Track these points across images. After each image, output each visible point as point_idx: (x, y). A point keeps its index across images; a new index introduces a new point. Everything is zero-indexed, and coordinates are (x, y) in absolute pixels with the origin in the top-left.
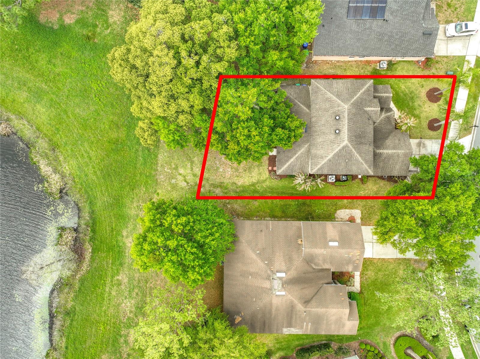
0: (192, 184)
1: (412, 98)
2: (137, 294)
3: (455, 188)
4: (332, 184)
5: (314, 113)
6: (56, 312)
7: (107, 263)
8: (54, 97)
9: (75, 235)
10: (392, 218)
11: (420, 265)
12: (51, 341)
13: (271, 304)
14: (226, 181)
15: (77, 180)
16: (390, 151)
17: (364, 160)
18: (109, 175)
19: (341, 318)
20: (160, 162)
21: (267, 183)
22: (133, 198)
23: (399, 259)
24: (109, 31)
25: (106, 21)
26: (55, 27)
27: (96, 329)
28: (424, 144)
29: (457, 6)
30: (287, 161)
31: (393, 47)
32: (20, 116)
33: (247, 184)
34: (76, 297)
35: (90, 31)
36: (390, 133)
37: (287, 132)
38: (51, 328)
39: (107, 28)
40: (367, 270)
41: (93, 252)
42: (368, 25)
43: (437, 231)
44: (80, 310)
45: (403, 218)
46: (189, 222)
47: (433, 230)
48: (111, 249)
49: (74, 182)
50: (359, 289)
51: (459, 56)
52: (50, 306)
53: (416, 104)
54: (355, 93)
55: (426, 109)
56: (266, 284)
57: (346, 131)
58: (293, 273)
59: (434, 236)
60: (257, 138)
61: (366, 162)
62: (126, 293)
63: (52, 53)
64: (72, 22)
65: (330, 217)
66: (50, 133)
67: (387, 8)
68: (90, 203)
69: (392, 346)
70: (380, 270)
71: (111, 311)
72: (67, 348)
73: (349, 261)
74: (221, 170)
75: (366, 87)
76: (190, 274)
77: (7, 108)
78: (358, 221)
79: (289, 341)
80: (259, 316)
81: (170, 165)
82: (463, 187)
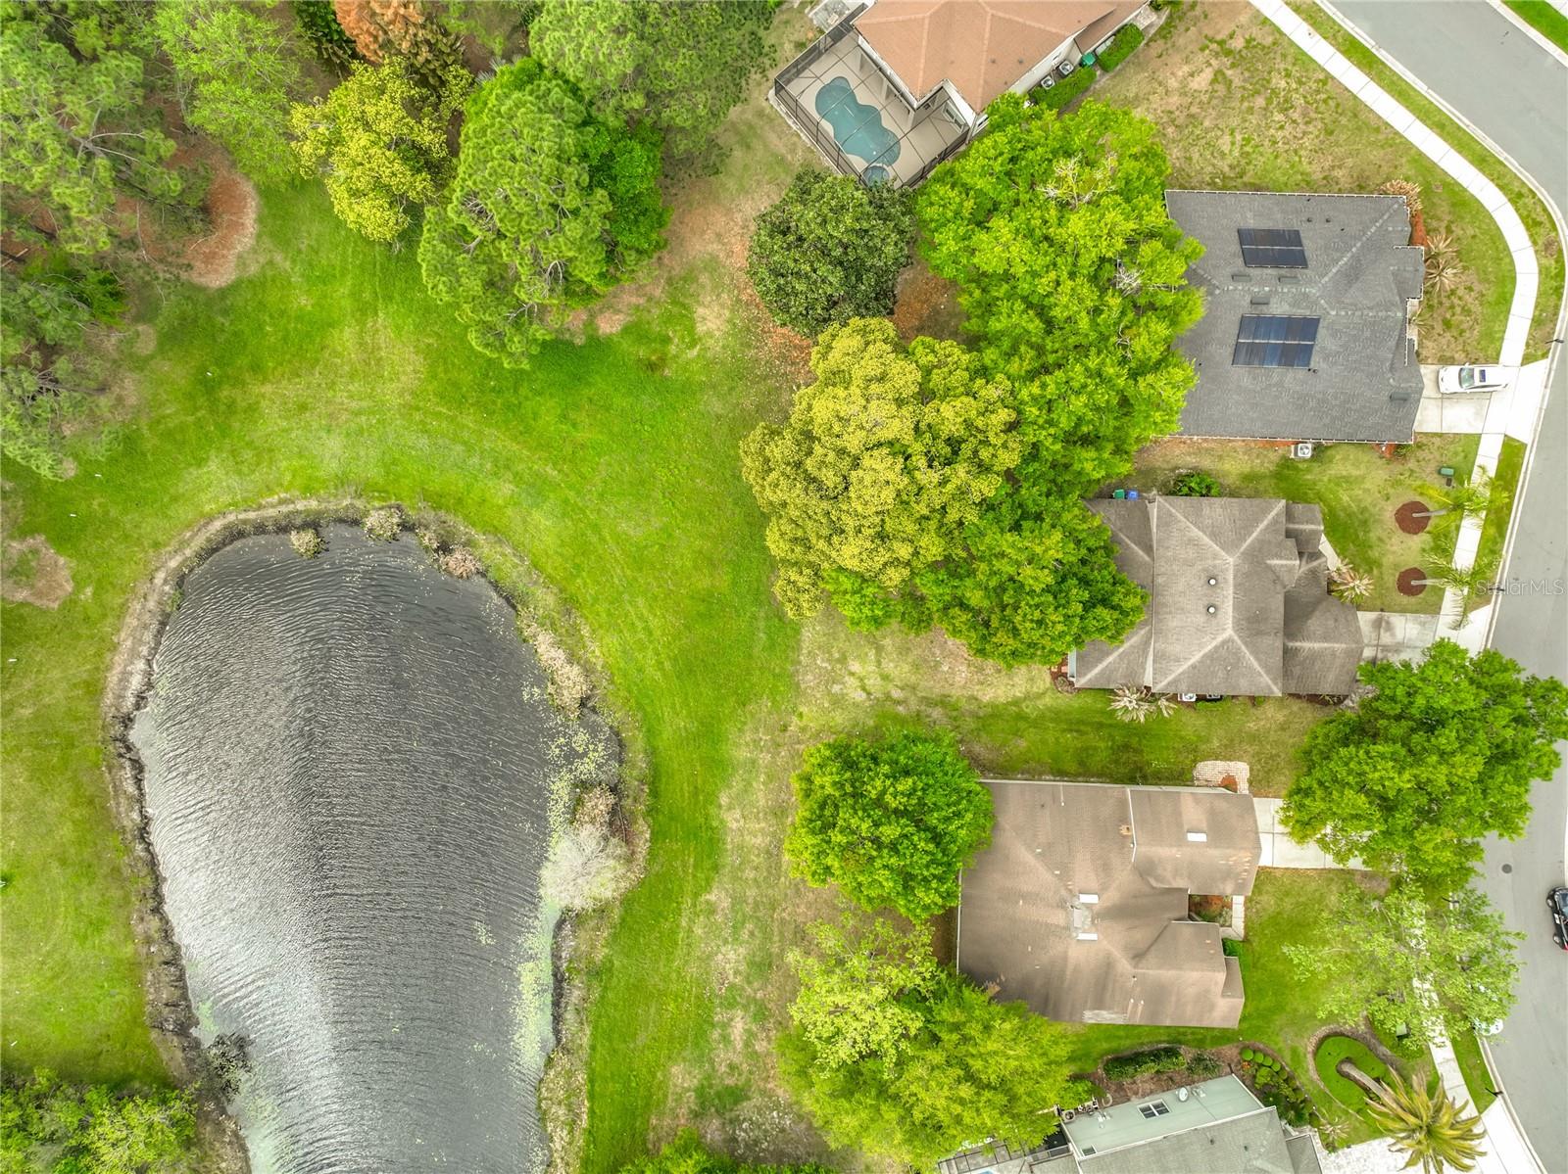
0: (879, 695)
1: (1365, 523)
2: (752, 934)
3: (1447, 738)
4: (1189, 705)
5: (1161, 567)
6: (568, 969)
7: (684, 865)
8: (571, 494)
9: (612, 800)
10: (1319, 793)
11: (1375, 883)
12: (557, 1032)
13: (1065, 959)
14: (955, 693)
15: (618, 680)
16: (1317, 646)
17: (1265, 667)
18: (691, 671)
19: (1207, 991)
20: (806, 646)
21: (1048, 700)
22: (745, 723)
23: (1330, 870)
24: (695, 352)
25: (691, 330)
26: (579, 341)
27: (658, 1012)
28: (1388, 623)
29: (1465, 326)
30: (1100, 660)
31: (1327, 421)
32: (498, 534)
33: (1002, 700)
34: (615, 937)
35: (655, 351)
36: (1315, 605)
37: (1116, 615)
38: (556, 1004)
39: (693, 344)
40: (1260, 893)
41: (653, 839)
42: (1275, 378)
43: (1409, 820)
44: (623, 966)
45: (1342, 793)
46: (915, 790)
47: (1403, 819)
48: (693, 834)
49: (613, 683)
50: (1242, 933)
51: (1466, 435)
52: (556, 956)
53: (1373, 536)
54: (1247, 529)
55: (1394, 548)
56: (1058, 918)
57: (1230, 610)
58: (1113, 896)
59: (1404, 829)
60: (1060, 627)
61: (1268, 672)
62: (727, 933)
63: (569, 400)
64: (614, 330)
65: (1181, 777)
66: (559, 575)
67: (1316, 348)
68: (649, 731)
69: (1310, 1057)
70: (1287, 894)
71: (693, 970)
72: (593, 1048)
73: (1228, 874)
74: (945, 668)
75: (1270, 517)
76: (920, 893)
77: (466, 517)
78: (1243, 787)
79: (1088, 1040)
80: (1038, 984)
81: (829, 652)
82: (1463, 735)
